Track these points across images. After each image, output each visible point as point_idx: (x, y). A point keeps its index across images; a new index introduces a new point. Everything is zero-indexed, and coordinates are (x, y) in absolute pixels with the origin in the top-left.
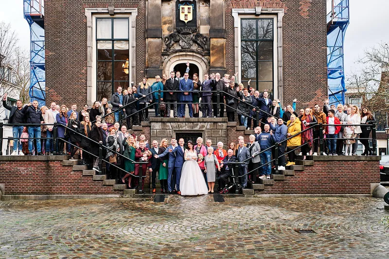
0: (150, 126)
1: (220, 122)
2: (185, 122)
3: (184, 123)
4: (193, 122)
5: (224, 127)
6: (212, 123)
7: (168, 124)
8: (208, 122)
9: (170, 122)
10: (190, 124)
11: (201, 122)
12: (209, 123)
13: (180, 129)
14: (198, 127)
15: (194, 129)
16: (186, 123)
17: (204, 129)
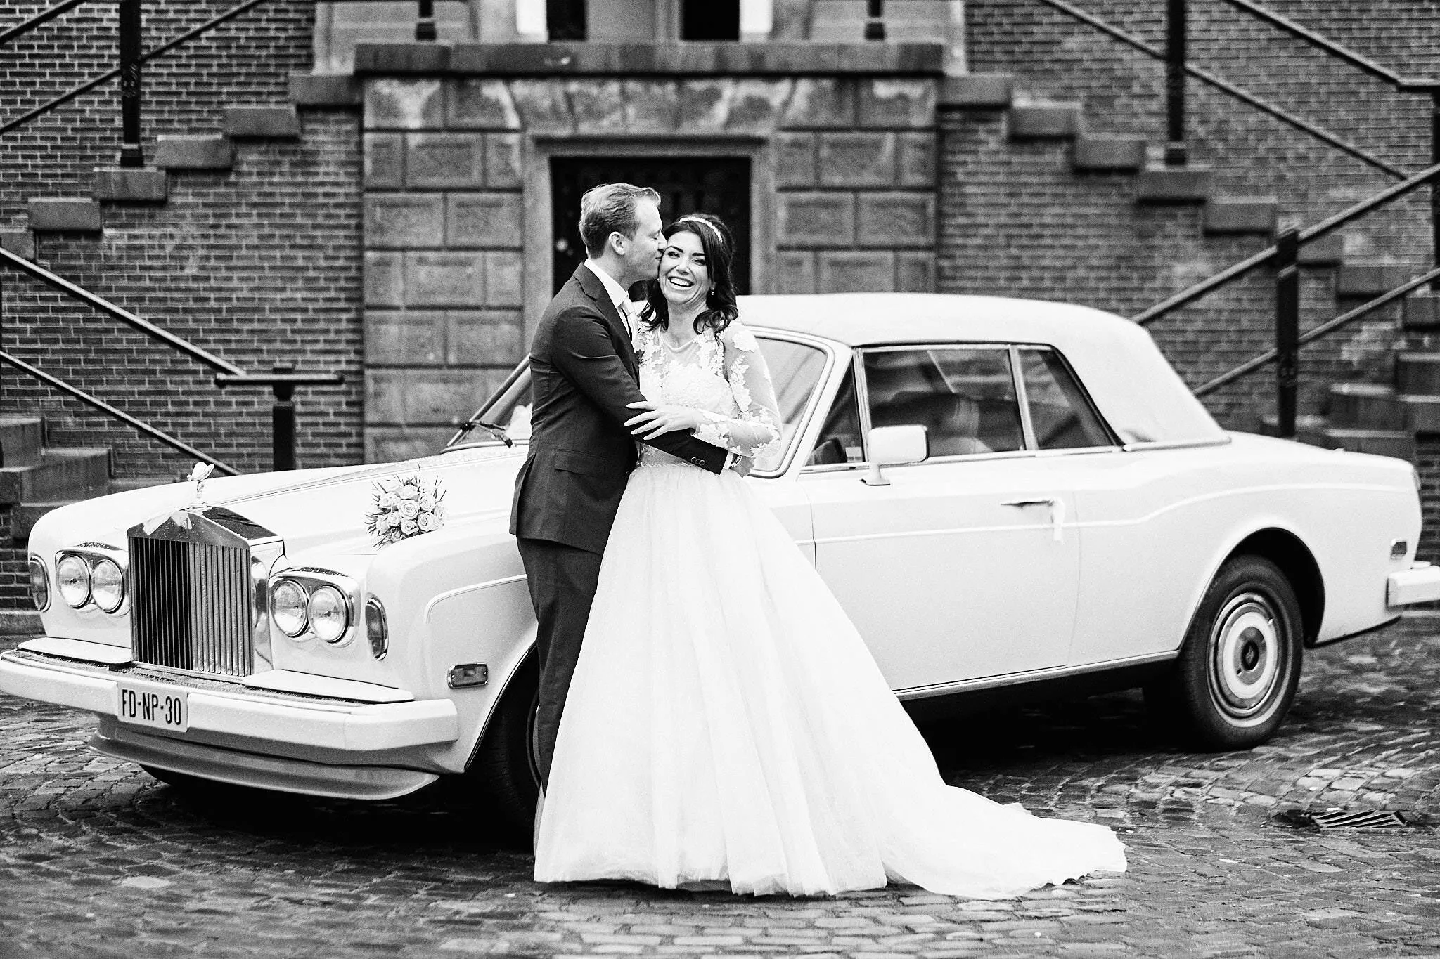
0: (357, 111)
1: (886, 76)
2: (622, 76)
3: (613, 87)
4: (680, 77)
5: (921, 118)
6: (827, 84)
7: (496, 91)
8: (795, 76)
9: (508, 77)
10: (656, 89)
11: (738, 76)
12: (805, 86)
13: (586, 129)
14: (721, 111)
15: (687, 129)
16: (632, 86)
17: (762, 129)
